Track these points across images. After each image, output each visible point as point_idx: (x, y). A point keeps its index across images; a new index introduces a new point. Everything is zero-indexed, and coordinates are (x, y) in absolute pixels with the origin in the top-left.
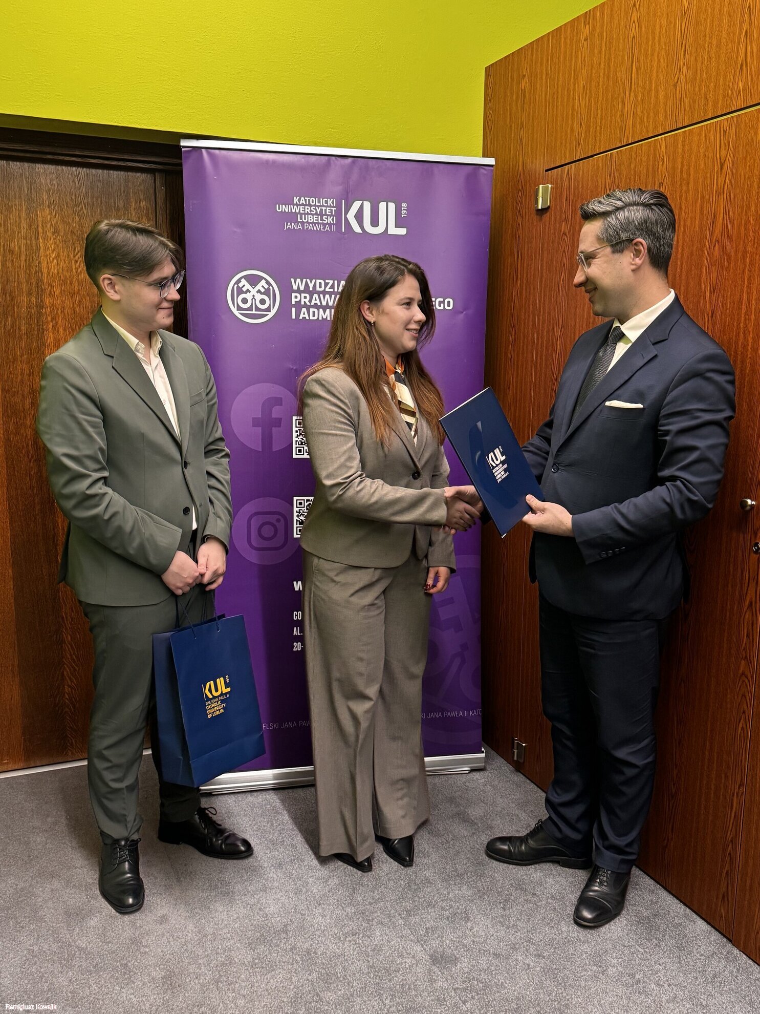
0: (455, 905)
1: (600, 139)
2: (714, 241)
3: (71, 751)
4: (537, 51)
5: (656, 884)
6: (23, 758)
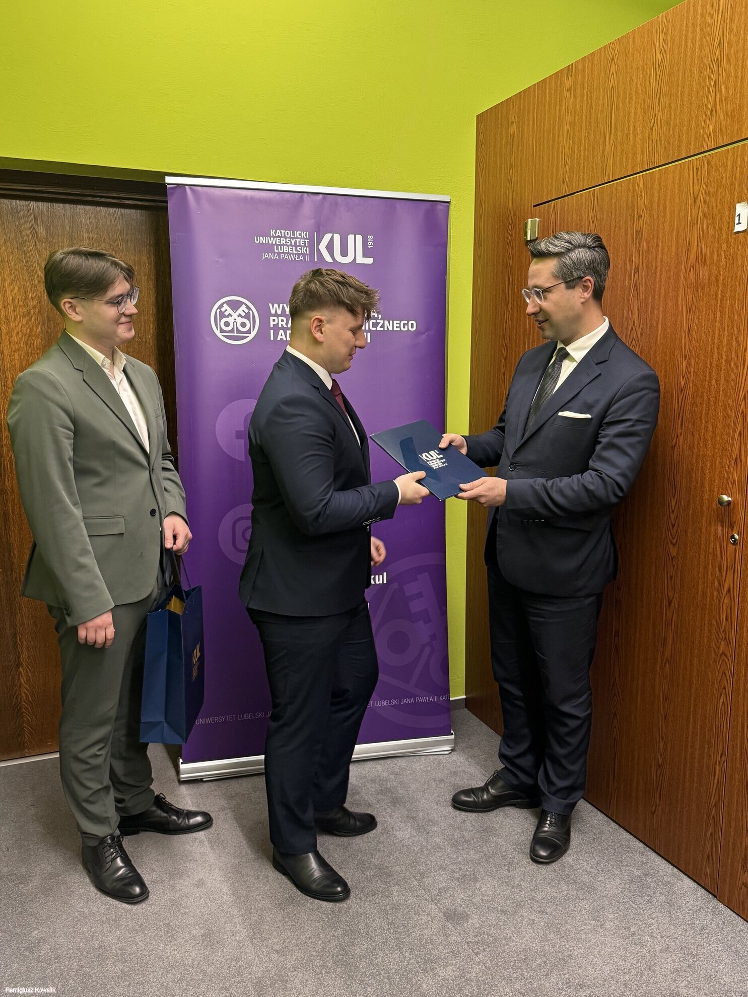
0: (464, 868)
1: (583, 178)
2: (689, 266)
4: (524, 100)
5: (646, 847)
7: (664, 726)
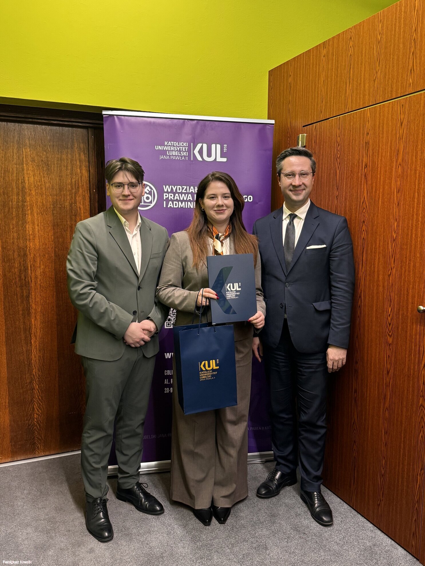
0: (259, 540)
2: (398, 164)
3: (37, 451)
4: (297, 62)
5: (374, 527)
6: (10, 456)
7: (385, 450)
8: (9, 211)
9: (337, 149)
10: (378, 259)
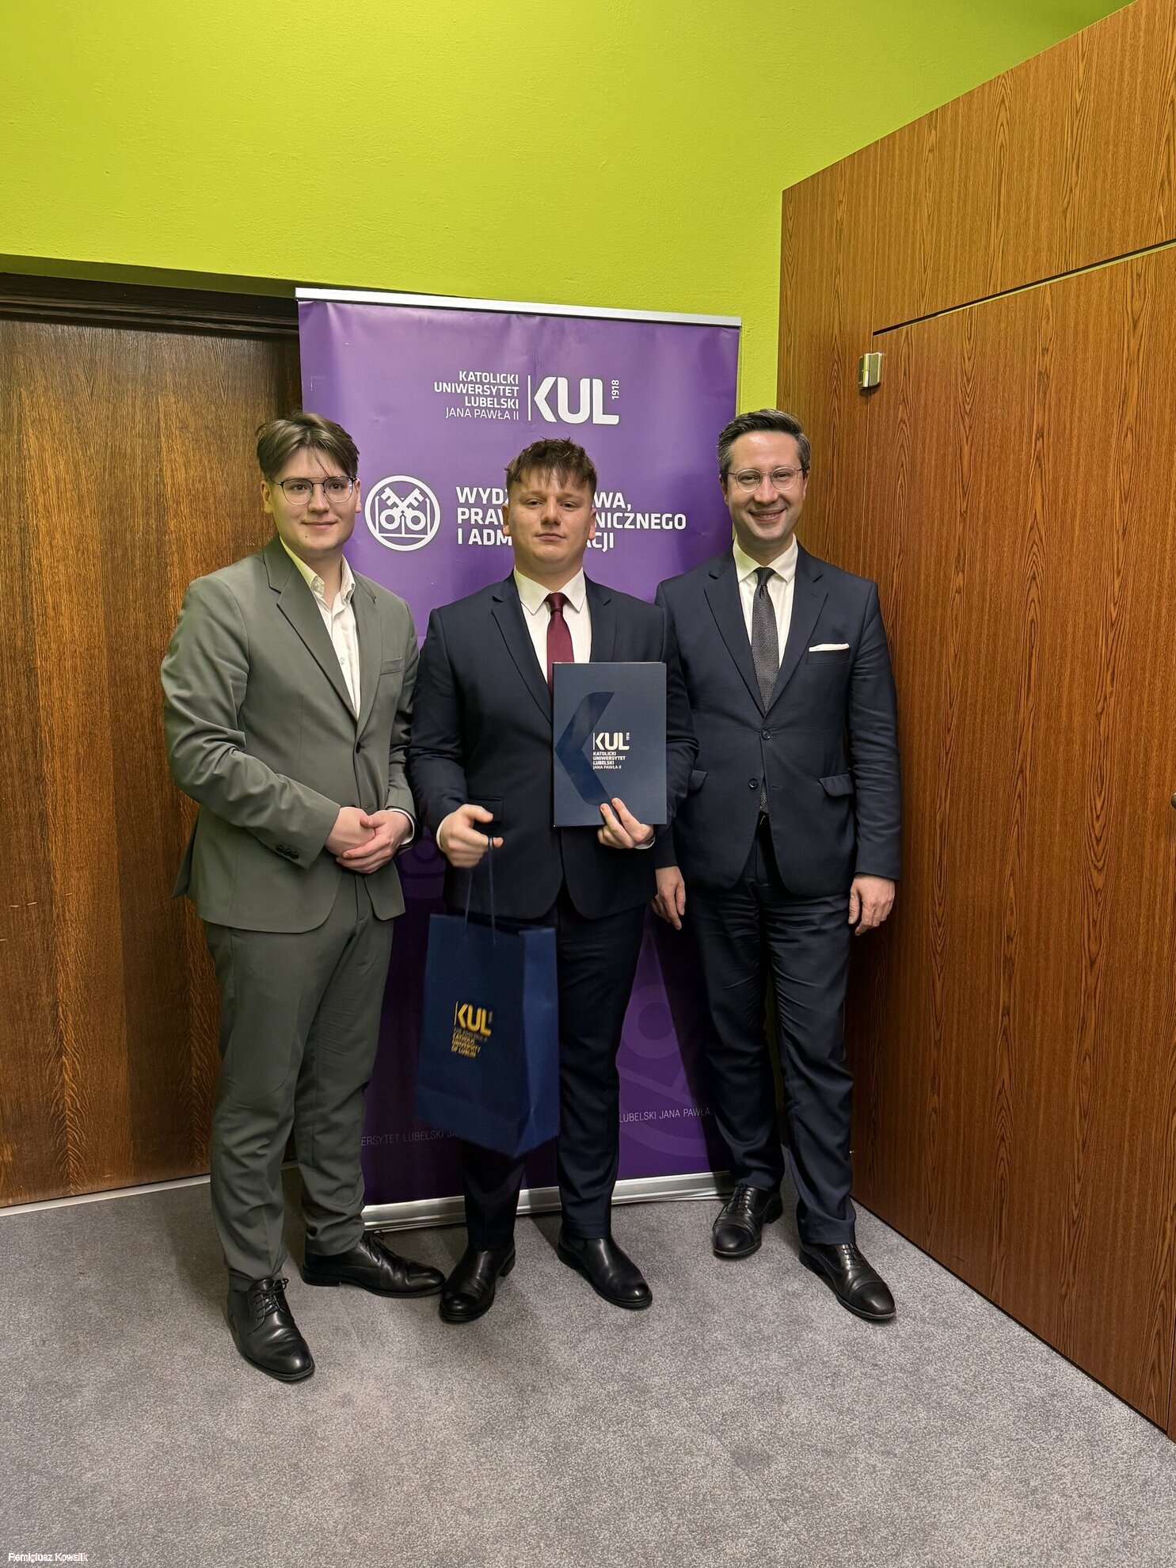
0: (763, 1381)
1: (954, 288)
2: (1125, 429)
3: (199, 1160)
4: (860, 167)
5: (1051, 1350)
6: (133, 1172)
7: (1081, 1158)
8: (124, 555)
9: (963, 389)
10: (1071, 673)
